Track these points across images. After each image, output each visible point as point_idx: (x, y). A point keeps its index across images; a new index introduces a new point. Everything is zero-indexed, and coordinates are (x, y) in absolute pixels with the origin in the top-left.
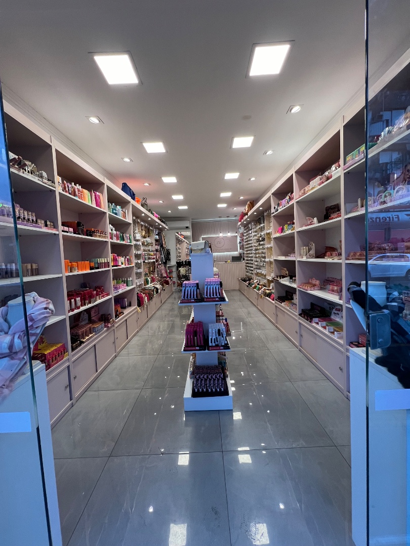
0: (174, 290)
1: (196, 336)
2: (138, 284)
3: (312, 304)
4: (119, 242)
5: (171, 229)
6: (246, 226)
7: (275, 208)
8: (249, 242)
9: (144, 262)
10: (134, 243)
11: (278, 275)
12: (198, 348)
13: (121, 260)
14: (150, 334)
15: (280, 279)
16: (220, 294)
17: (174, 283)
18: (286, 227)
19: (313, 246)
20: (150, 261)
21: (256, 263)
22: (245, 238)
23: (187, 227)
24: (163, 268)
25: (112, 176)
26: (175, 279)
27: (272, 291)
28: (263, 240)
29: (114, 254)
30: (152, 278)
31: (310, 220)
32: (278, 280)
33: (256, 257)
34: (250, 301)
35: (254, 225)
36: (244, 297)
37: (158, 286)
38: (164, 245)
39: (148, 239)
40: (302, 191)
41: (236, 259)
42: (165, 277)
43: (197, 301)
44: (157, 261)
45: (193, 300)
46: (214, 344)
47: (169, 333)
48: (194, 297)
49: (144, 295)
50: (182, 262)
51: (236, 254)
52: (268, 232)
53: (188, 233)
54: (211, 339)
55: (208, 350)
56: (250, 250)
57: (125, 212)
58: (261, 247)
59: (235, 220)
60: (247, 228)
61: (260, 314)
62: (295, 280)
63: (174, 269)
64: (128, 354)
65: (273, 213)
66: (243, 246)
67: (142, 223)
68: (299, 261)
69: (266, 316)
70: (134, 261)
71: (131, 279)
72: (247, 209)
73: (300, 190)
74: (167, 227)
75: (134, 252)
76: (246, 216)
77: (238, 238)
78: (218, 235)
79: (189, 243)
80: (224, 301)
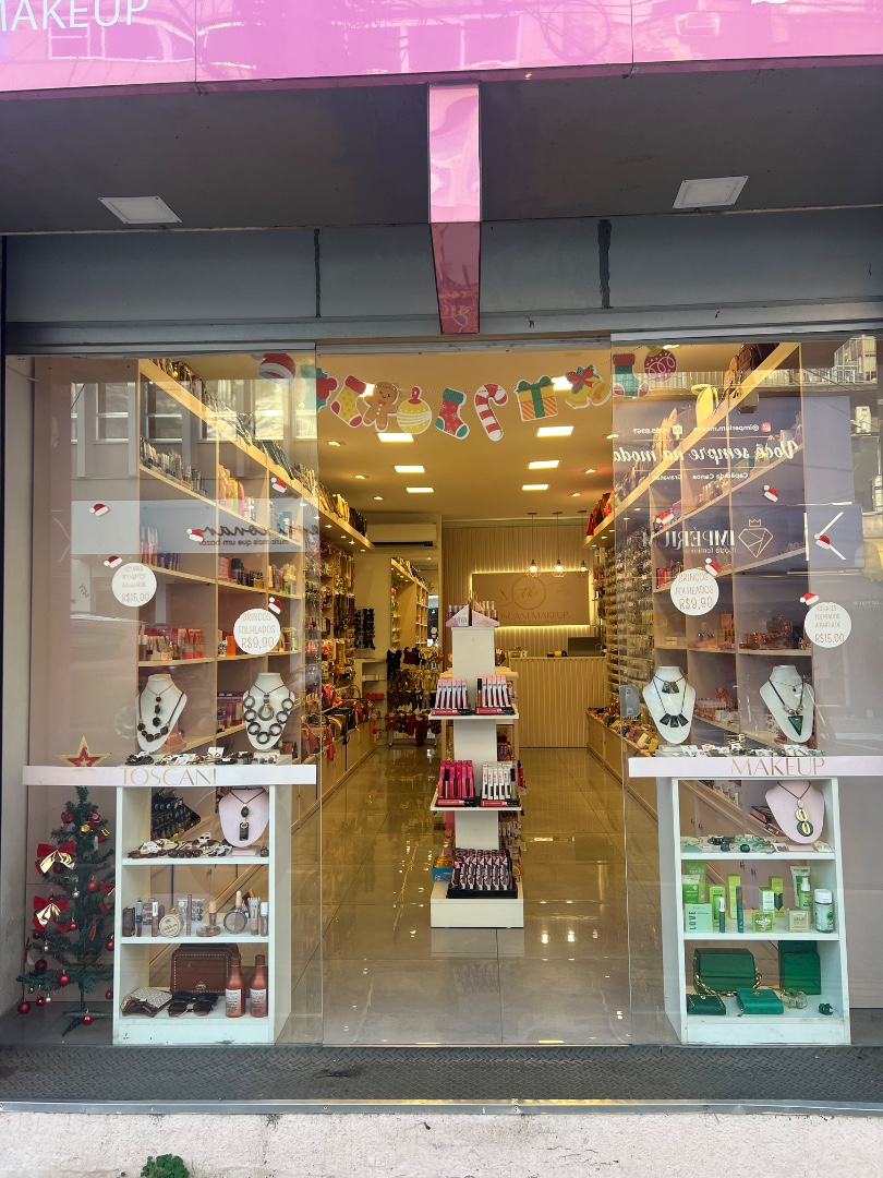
12: (462, 802)
22: (607, 581)
23: (429, 544)
51: (582, 629)
54: (487, 786)
55: (480, 806)
63: (382, 674)
74: (367, 543)
77: (591, 579)
78: (525, 567)
79: (426, 588)
80: (513, 713)
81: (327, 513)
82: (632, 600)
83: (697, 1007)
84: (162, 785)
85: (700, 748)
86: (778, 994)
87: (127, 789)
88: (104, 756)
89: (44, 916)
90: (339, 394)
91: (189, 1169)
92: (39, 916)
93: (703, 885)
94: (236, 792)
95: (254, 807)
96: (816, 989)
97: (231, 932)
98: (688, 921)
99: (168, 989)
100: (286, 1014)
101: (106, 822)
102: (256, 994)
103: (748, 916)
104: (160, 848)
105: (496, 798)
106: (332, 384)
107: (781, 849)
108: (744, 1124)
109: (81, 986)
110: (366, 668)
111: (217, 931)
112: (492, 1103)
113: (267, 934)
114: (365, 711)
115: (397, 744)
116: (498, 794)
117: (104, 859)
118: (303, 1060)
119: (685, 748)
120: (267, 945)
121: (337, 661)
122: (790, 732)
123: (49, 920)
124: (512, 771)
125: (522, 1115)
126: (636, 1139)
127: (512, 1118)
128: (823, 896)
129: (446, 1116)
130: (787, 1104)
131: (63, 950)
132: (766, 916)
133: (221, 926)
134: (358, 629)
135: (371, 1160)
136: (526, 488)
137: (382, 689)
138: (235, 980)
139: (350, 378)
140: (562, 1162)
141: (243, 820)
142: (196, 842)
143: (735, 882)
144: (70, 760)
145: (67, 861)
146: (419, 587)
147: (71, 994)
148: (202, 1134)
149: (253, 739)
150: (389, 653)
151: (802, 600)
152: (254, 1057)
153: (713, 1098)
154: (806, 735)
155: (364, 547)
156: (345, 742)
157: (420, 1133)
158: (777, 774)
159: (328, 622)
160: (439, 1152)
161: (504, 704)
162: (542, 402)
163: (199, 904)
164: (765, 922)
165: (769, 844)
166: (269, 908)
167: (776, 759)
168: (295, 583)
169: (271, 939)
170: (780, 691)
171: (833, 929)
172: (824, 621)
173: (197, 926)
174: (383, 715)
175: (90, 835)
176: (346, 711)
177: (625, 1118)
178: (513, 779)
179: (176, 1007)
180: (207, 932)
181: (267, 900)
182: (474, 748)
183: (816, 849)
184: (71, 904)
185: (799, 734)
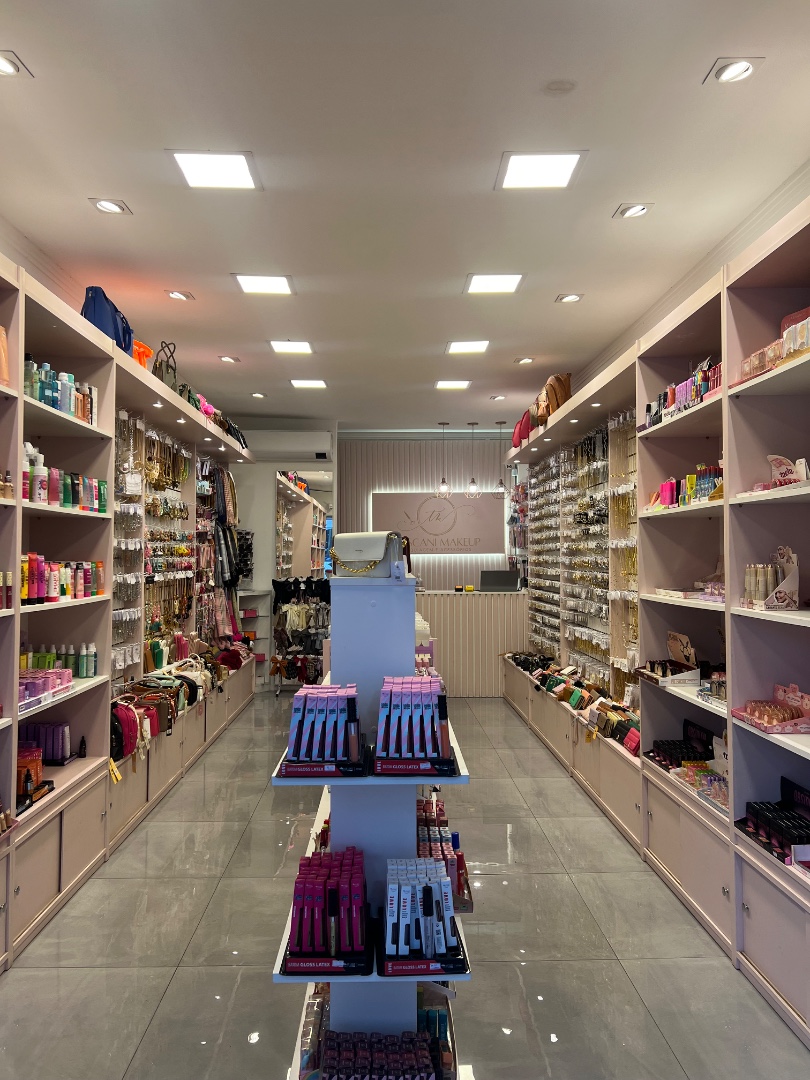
0: (255, 689)
1: (336, 913)
2: (120, 665)
3: (787, 785)
4: (56, 507)
5: (259, 458)
6: (537, 462)
7: (649, 408)
8: (546, 522)
9: (150, 580)
10: (115, 506)
11: (658, 657)
12: (338, 964)
13: (61, 574)
14: (151, 872)
15: (664, 675)
16: (440, 742)
17: (260, 660)
18: (689, 481)
19: (793, 567)
20: (171, 576)
21: (571, 603)
22: (531, 503)
23: (321, 456)
24: (220, 600)
25: (47, 260)
26: (265, 646)
27: (630, 714)
28: (602, 518)
29: (35, 556)
30: (177, 641)
31: (781, 464)
32: (657, 681)
33: (572, 581)
34: (548, 747)
35: (569, 459)
36: (523, 729)
37: (199, 675)
38: (230, 519)
39: (172, 495)
40: (754, 360)
41: (497, 580)
42: (228, 638)
43: (347, 769)
44: (199, 576)
45: (332, 768)
46: (404, 950)
47: (227, 873)
48: (334, 753)
49: (137, 712)
50: (297, 582)
51: (495, 559)
52: (621, 490)
53: (324, 475)
54: (396, 927)
55: (381, 973)
56: (549, 552)
57: (88, 397)
58: (592, 544)
59: (500, 438)
60: (542, 471)
61: (582, 804)
62: (722, 684)
63: (264, 609)
64: (58, 957)
65: (643, 427)
66: (524, 532)
67: (154, 435)
68: (737, 618)
69: (605, 813)
70: (111, 576)
71: (93, 649)
72: (543, 405)
73: (747, 355)
74: (245, 452)
75: (114, 541)
76: (541, 430)
77: (507, 501)
78: (435, 487)
79: (324, 510)
110: (245, 601)
115: (286, 691)
136: (441, 385)
150: (276, 582)
155: (240, 456)
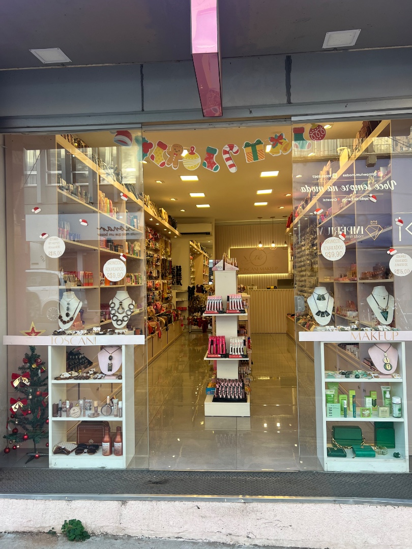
5: (183, 235)
12: (220, 356)
23: (208, 234)
36: (292, 342)
43: (220, 312)
51: (285, 275)
53: (209, 241)
54: (232, 348)
55: (229, 358)
59: (283, 223)
63: (185, 298)
77: (289, 250)
78: (257, 245)
79: (208, 257)
80: (245, 312)
81: (156, 217)
82: (309, 260)
83: (332, 453)
84: (70, 345)
85: (335, 327)
86: (373, 448)
87: (53, 347)
88: (43, 331)
89: (15, 407)
90: (155, 150)
91: (84, 526)
92: (13, 407)
93: (336, 395)
94: (107, 349)
95: (115, 355)
96: (393, 446)
97: (105, 416)
98: (328, 412)
99: (75, 443)
100: (132, 455)
101: (45, 363)
102: (117, 445)
103: (358, 410)
104: (70, 375)
105: (236, 354)
106: (150, 145)
107: (375, 377)
108: (354, 509)
109: (34, 440)
110: (178, 294)
111: (98, 415)
112: (230, 497)
113: (122, 416)
114: (177, 315)
115: (193, 332)
116: (237, 352)
117: (44, 380)
118: (140, 476)
119: (328, 327)
120: (121, 422)
121: (163, 291)
122: (381, 320)
123: (18, 409)
124: (245, 341)
125: (244, 503)
126: (300, 515)
127: (239, 504)
128: (396, 400)
129: (207, 503)
130: (375, 500)
131: (24, 423)
132: (367, 409)
133: (100, 413)
134: (173, 276)
135: (171, 523)
136: (256, 204)
137: (186, 305)
138: (107, 438)
139: (160, 142)
140: (264, 525)
141: (110, 362)
142: (88, 373)
143: (352, 393)
144: (26, 333)
145: (26, 381)
146: (204, 256)
147: (29, 444)
148: (90, 510)
149: (114, 323)
150: (189, 287)
151: (388, 252)
152: (116, 474)
153: (339, 496)
154: (390, 321)
155: (176, 235)
156: (167, 330)
157: (195, 511)
158: (374, 340)
159: (158, 272)
160: (204, 520)
161: (240, 308)
162: (257, 153)
163: (89, 402)
164: (367, 412)
165: (370, 374)
166: (123, 404)
167: (374, 332)
168: (140, 251)
169: (123, 419)
170: (377, 299)
171: (401, 416)
172: (399, 263)
173: (88, 412)
174: (186, 318)
175: (37, 369)
176: (168, 315)
177: (295, 505)
178: (245, 345)
179: (79, 451)
180: (93, 416)
181: (121, 400)
182: (226, 330)
183: (393, 377)
184: (29, 402)
185: (386, 320)
